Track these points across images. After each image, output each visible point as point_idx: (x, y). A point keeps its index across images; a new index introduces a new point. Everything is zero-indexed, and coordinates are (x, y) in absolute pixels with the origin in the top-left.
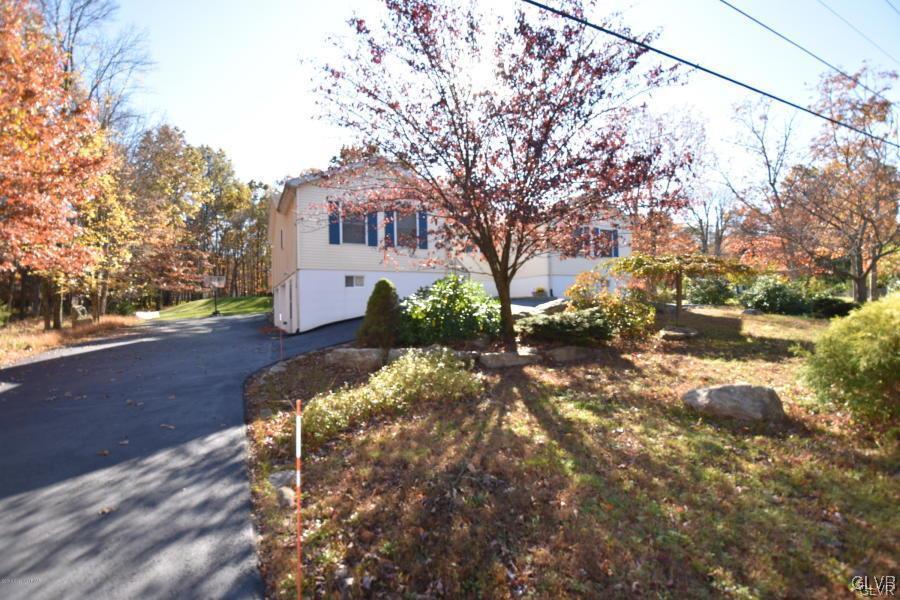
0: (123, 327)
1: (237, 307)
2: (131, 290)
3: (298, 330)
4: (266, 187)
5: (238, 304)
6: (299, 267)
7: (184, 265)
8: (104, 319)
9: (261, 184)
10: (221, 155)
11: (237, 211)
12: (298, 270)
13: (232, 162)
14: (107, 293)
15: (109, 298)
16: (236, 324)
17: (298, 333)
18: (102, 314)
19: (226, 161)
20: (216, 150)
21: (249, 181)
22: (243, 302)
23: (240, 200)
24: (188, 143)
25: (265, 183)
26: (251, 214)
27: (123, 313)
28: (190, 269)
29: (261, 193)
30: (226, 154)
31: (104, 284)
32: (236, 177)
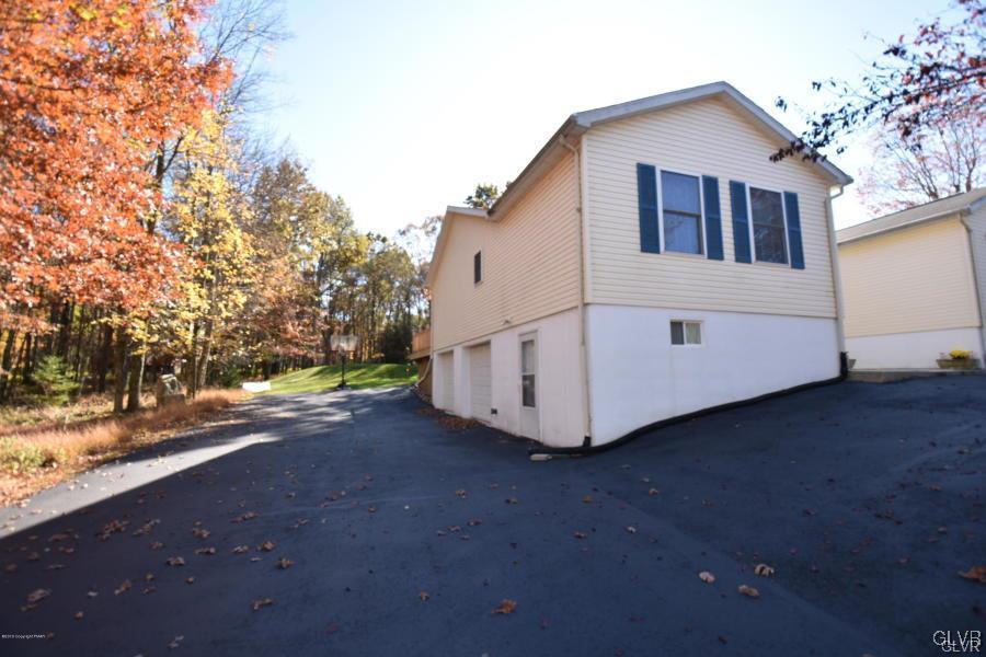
0: (226, 404)
1: (356, 377)
2: (241, 353)
3: (588, 440)
4: (384, 240)
5: (359, 372)
6: (588, 299)
7: (299, 325)
8: (203, 395)
9: (379, 237)
10: (340, 202)
11: (355, 265)
12: (586, 305)
13: (351, 211)
14: (209, 358)
15: (212, 363)
16: (378, 404)
17: (587, 450)
18: (199, 387)
19: (345, 210)
20: (334, 198)
21: (367, 233)
22: (363, 370)
23: (358, 253)
24: (309, 182)
25: (383, 236)
26: (369, 270)
27: (227, 384)
28: (306, 329)
29: (378, 246)
30: (345, 201)
31: (205, 344)
32: (354, 227)
